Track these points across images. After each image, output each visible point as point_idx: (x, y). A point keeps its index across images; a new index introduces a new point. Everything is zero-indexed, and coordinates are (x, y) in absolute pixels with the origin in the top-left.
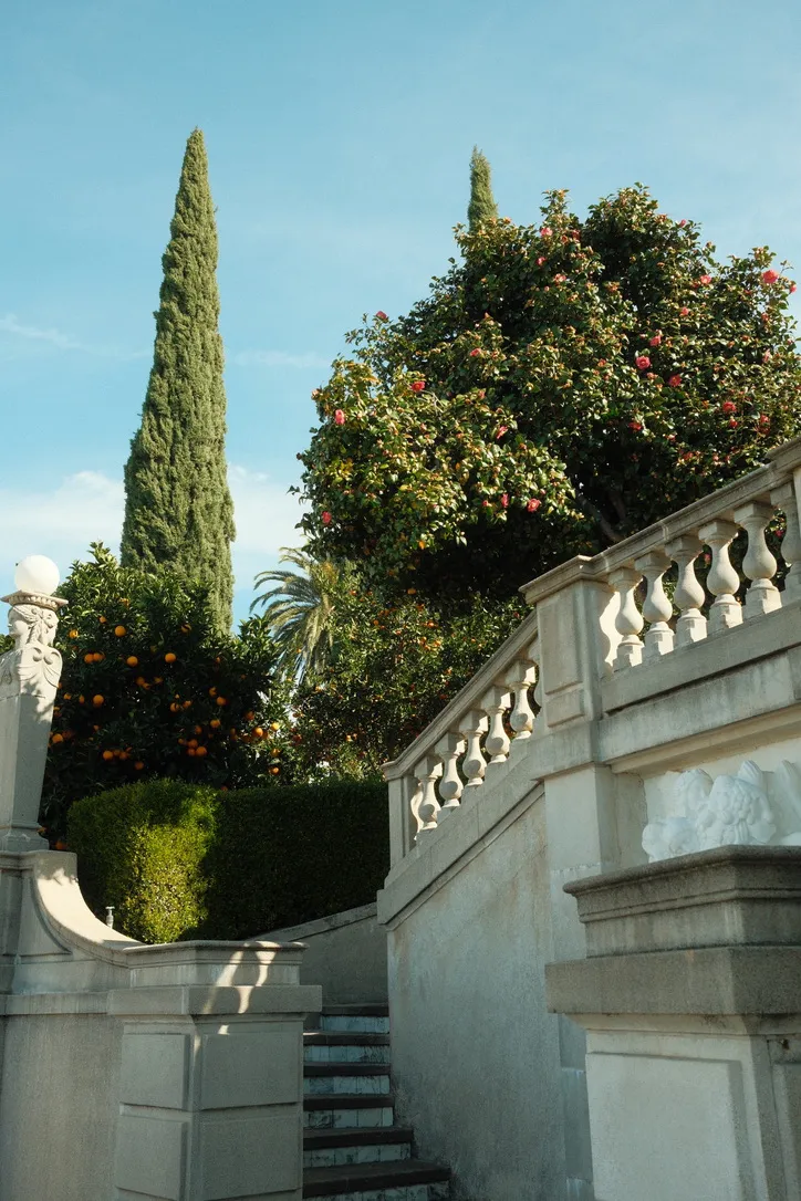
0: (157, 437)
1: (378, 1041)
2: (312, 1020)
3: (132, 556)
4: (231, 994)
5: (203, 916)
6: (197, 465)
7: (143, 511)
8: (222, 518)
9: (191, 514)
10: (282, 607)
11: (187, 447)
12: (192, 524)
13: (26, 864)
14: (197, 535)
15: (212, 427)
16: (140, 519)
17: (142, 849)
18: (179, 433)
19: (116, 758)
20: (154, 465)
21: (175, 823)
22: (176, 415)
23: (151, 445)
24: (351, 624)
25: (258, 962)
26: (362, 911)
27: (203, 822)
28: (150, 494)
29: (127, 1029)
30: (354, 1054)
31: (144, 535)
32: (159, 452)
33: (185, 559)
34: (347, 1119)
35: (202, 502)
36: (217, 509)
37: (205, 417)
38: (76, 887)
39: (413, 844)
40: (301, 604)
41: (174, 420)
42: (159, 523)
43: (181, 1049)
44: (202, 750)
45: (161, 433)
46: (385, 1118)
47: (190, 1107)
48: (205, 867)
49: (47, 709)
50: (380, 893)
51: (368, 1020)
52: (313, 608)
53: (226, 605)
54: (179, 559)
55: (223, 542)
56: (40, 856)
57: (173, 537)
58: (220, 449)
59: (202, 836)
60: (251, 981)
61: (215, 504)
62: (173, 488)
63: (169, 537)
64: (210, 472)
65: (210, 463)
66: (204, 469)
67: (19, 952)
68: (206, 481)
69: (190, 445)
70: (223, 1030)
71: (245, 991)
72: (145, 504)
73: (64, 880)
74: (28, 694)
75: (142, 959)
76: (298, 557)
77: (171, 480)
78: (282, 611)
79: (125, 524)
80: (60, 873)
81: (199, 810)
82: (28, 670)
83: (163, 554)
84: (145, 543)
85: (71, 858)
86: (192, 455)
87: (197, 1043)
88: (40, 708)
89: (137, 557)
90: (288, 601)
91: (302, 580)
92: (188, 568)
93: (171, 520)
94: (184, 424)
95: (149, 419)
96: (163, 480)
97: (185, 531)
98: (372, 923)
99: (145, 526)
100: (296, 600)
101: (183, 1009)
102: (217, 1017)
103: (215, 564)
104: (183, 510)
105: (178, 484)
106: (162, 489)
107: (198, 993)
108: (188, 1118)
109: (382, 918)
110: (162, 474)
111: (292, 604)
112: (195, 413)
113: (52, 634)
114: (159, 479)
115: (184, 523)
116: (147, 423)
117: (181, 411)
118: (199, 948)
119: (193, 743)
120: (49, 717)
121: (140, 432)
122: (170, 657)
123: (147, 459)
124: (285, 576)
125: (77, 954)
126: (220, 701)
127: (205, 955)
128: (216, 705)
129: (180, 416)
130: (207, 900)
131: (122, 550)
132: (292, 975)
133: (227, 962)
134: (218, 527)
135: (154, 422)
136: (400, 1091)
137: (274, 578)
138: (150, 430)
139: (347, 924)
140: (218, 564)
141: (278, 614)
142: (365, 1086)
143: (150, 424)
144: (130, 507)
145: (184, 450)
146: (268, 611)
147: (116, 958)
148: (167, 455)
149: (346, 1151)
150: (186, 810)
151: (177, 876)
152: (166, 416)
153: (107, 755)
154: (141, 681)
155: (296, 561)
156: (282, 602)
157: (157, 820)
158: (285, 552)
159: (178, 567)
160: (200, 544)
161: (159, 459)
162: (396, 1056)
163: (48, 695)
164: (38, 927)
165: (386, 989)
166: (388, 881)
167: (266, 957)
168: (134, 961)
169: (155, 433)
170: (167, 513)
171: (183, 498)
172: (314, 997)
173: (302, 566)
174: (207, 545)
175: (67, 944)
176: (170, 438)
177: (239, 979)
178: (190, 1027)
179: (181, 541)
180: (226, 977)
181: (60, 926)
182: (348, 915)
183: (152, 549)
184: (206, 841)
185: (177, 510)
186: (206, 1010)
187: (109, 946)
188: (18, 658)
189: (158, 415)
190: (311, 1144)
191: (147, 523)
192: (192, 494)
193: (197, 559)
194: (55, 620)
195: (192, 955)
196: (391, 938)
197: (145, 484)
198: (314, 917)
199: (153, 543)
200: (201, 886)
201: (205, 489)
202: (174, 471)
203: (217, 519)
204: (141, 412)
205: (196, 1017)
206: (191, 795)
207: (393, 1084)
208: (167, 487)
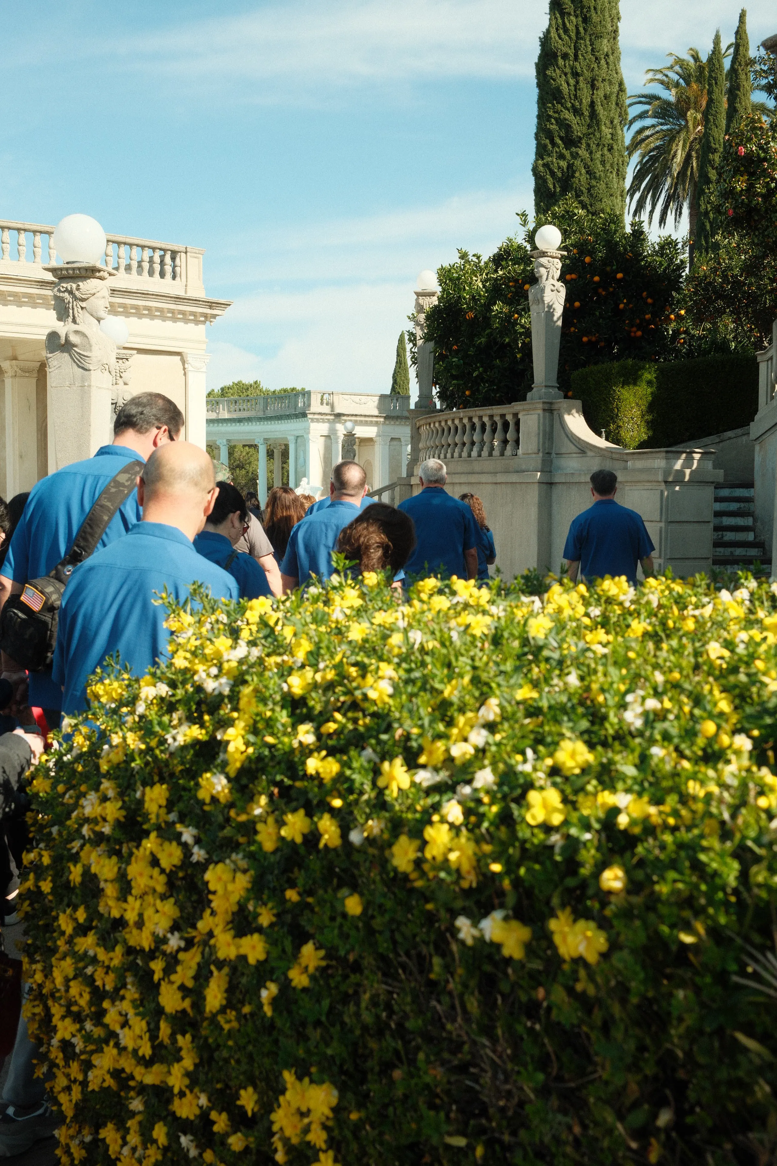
0: (563, 36)
1: (749, 500)
2: (718, 486)
3: (545, 146)
4: (681, 473)
5: (650, 433)
6: (596, 59)
7: (553, 105)
8: (617, 104)
9: (592, 104)
10: (647, 133)
11: (588, 43)
12: (593, 114)
13: (556, 406)
14: (598, 124)
15: (609, 19)
16: (551, 113)
17: (619, 399)
18: (581, 30)
19: (590, 341)
20: (561, 62)
21: (635, 384)
22: (578, 12)
23: (560, 45)
24: (734, 236)
25: (693, 459)
26: (739, 431)
27: (649, 383)
28: (558, 90)
29: (627, 488)
30: (734, 506)
31: (554, 127)
32: (565, 49)
33: (588, 145)
34: (729, 536)
35: (601, 93)
36: (614, 98)
37: (602, 11)
38: (583, 418)
39: (772, 398)
40: (665, 127)
41: (576, 17)
42: (568, 115)
43: (659, 496)
44: (639, 333)
45: (566, 31)
46: (750, 537)
47: (663, 519)
48: (651, 407)
49: (558, 319)
50: (752, 424)
51: (741, 490)
52: (678, 132)
53: (621, 182)
54: (584, 146)
55: (618, 127)
56: (564, 403)
57: (578, 128)
58: (614, 38)
59: (649, 390)
60: (690, 467)
61: (611, 93)
62: (577, 82)
63: (575, 127)
64: (607, 63)
65: (607, 55)
66: (603, 62)
67: (553, 452)
68: (603, 73)
69: (590, 40)
70: (677, 488)
71: (688, 472)
72: (555, 99)
73: (576, 415)
74: (548, 312)
75: (635, 456)
76: (664, 78)
77: (576, 75)
78: (648, 137)
79: (539, 117)
80: (574, 411)
81: (648, 376)
82: (549, 297)
83: (570, 142)
84: (556, 134)
85: (579, 403)
86: (592, 50)
87: (666, 493)
88: (555, 319)
89: (550, 147)
90: (653, 126)
91: (668, 103)
92: (591, 153)
93: (577, 112)
94: (586, 20)
95: (556, 18)
96: (569, 75)
97: (588, 120)
98: (744, 438)
99: (556, 119)
100: (662, 124)
101: (660, 478)
102: (675, 482)
103: (612, 148)
104: (586, 101)
105: (581, 78)
106: (568, 84)
107: (668, 471)
108: (662, 524)
109: (753, 436)
110: (568, 70)
111: (657, 129)
112: (595, 8)
113: (558, 274)
114: (566, 74)
115: (586, 113)
116: (554, 22)
117: (582, 7)
118: (667, 452)
119: (634, 329)
120: (560, 323)
121: (548, 31)
122: (620, 275)
123: (555, 56)
124: (651, 98)
125: (590, 453)
126: (650, 301)
127: (670, 455)
128: (646, 303)
129: (582, 12)
130: (651, 425)
131: (537, 138)
132: (709, 465)
133: (679, 458)
134: (614, 113)
135: (560, 21)
136: (758, 524)
137: (640, 102)
138: (557, 30)
139: (730, 438)
140: (615, 147)
141: (643, 140)
142: (740, 521)
143: (557, 23)
144: (542, 102)
145: (585, 46)
146: (634, 137)
147: (614, 456)
148: (571, 52)
149: (730, 550)
150: (641, 376)
151: (636, 412)
152: (569, 14)
153: (585, 339)
154: (600, 290)
155: (662, 82)
156: (648, 128)
157: (625, 383)
158: (650, 75)
159: (582, 152)
160: (600, 131)
161: (565, 56)
162: (758, 507)
163: (559, 311)
164: (566, 440)
165: (753, 475)
166: (757, 417)
167: (697, 456)
168: (629, 457)
169: (561, 31)
170: (573, 106)
171: (585, 90)
172: (720, 475)
173: (668, 88)
174: (606, 131)
175: (583, 448)
176: (573, 35)
177: (684, 466)
178: (663, 486)
179: (584, 130)
180: (678, 465)
181: (579, 439)
182: (729, 434)
183: (561, 138)
184: (652, 393)
185: (581, 103)
186: (670, 479)
187: (607, 449)
188: (543, 290)
189: (563, 14)
190: (717, 544)
191: (556, 115)
192: (593, 87)
193: (598, 145)
194: (560, 265)
195: (664, 454)
196: (757, 448)
197: (554, 80)
198: (710, 434)
199: (562, 134)
200: (649, 417)
201: (604, 80)
202: (578, 66)
203: (613, 106)
204: (548, 11)
205: (666, 482)
206: (643, 368)
207: (755, 520)
208: (572, 82)
